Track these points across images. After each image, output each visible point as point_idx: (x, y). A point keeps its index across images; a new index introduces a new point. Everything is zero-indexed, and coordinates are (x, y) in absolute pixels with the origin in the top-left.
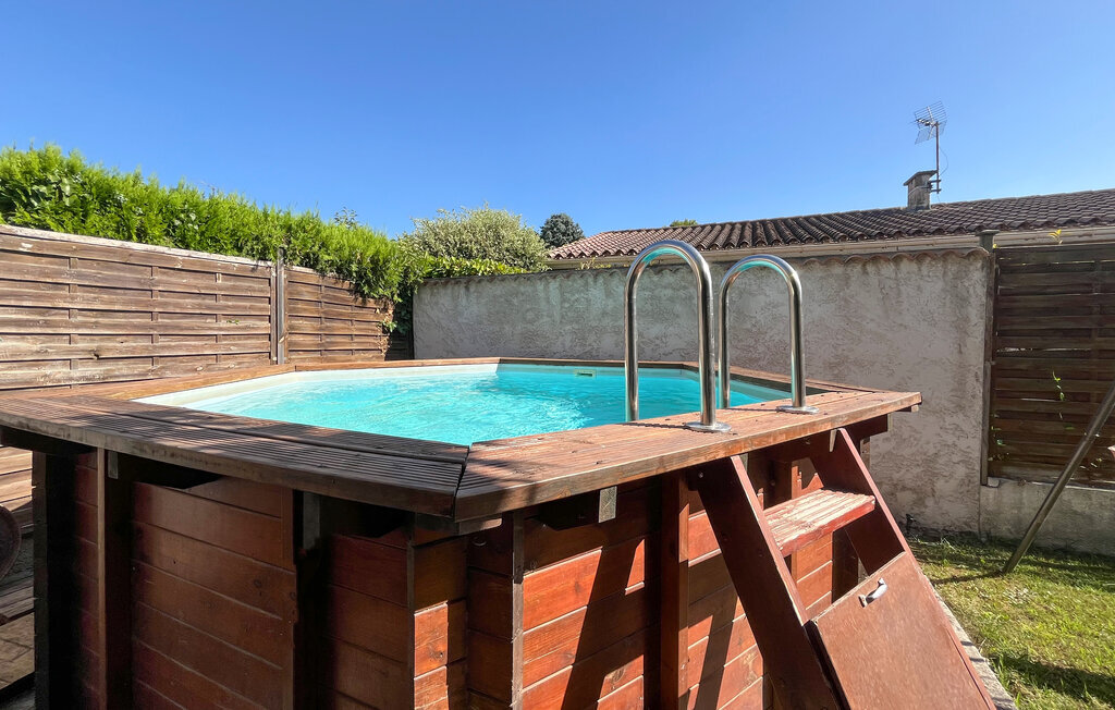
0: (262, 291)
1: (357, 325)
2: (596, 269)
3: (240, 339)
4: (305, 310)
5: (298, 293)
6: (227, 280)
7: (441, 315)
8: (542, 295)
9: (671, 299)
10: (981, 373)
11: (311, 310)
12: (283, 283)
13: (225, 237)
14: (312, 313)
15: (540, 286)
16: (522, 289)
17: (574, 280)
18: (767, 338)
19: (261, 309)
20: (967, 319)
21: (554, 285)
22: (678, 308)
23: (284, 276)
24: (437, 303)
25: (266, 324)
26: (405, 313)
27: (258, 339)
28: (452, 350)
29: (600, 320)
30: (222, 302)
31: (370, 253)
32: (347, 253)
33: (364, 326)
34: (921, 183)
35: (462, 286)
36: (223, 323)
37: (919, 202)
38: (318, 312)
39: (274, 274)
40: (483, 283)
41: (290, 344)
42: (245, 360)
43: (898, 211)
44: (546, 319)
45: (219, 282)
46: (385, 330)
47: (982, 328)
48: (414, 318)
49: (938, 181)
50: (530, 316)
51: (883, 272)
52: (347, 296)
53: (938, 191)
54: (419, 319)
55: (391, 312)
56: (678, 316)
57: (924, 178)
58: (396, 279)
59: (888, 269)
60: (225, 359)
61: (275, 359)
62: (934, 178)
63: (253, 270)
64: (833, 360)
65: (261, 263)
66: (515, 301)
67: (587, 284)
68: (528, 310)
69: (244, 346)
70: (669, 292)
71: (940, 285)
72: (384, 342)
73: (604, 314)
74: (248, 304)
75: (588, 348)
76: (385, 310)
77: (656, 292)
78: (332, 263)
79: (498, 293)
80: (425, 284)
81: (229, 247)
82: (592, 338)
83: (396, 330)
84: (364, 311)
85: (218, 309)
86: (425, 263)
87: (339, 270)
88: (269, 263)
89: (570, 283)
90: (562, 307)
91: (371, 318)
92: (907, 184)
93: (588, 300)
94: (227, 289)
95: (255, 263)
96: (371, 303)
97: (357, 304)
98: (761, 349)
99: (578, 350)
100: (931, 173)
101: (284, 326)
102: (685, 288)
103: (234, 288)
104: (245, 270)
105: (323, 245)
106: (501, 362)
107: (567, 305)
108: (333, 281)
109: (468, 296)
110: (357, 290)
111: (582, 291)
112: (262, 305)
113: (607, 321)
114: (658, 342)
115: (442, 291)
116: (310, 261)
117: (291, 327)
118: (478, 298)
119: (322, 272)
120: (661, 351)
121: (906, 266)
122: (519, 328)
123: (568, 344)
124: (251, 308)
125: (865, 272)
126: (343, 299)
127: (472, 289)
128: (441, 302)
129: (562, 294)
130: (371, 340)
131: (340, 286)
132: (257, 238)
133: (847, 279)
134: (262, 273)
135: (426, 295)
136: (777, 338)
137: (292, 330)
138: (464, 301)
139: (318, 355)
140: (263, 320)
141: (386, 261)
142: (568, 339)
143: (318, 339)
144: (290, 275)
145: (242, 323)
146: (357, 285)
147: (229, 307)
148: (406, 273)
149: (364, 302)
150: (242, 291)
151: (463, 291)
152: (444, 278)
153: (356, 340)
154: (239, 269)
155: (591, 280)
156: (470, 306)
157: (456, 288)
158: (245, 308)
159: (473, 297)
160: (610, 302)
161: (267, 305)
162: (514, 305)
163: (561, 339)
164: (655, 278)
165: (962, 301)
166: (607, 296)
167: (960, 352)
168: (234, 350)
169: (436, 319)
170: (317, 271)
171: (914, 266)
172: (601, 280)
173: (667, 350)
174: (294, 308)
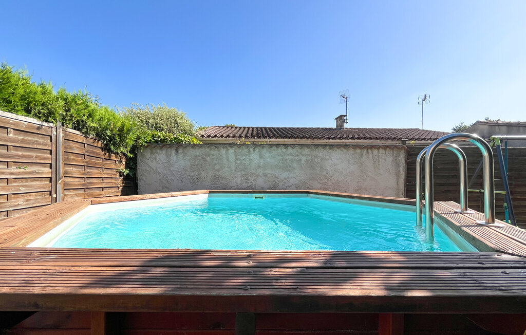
0: (45, 145)
1: (105, 171)
2: (255, 144)
3: (27, 182)
4: (75, 160)
5: (71, 148)
6: (17, 135)
7: (158, 166)
8: (224, 156)
9: (292, 161)
10: (403, 192)
11: (78, 161)
12: (61, 140)
13: (15, 99)
14: (79, 162)
15: (223, 151)
16: (212, 152)
17: (243, 149)
18: (332, 179)
19: (44, 158)
20: (399, 172)
21: (231, 151)
22: (295, 165)
23: (62, 135)
24: (155, 158)
25: (48, 170)
26: (132, 164)
27: (41, 181)
28: (165, 187)
29: (256, 170)
30: (13, 152)
31: (119, 124)
32: (105, 122)
33: (109, 172)
34: (341, 119)
35: (174, 148)
36: (13, 169)
37: (341, 126)
38: (83, 162)
39: (55, 133)
40: (188, 148)
41: (65, 184)
42: (31, 198)
43: (332, 129)
44: (226, 169)
45: (11, 135)
46: (121, 174)
47: (404, 175)
48: (138, 167)
49: (347, 119)
50: (217, 167)
51: (374, 152)
52: (99, 151)
53: (347, 123)
54: (141, 168)
55: (124, 163)
56: (294, 169)
57: (343, 117)
58: (131, 143)
59: (375, 152)
60: (14, 198)
61: (55, 196)
62: (345, 118)
63: (38, 128)
64: (357, 188)
65: (45, 124)
66: (208, 159)
67: (249, 151)
68: (216, 164)
69: (31, 186)
70: (291, 157)
71: (392, 158)
72: (120, 182)
73: (259, 167)
74: (34, 154)
75: (250, 184)
76: (121, 162)
77: (285, 157)
78: (95, 129)
79: (198, 154)
80: (147, 147)
81: (20, 108)
82: (252, 179)
83: (128, 174)
84: (109, 162)
85: (9, 157)
86: (148, 134)
87: (97, 134)
88: (51, 125)
89: (240, 150)
90: (236, 163)
91: (113, 166)
92: (336, 119)
93: (250, 160)
94: (17, 141)
95: (40, 123)
96: (113, 157)
97: (106, 157)
98: (330, 183)
99: (245, 185)
100: (345, 116)
101: (61, 171)
102: (298, 155)
103: (22, 141)
104: (32, 128)
105: (90, 115)
106: (210, 192)
107: (238, 162)
108: (92, 141)
109: (177, 155)
110: (106, 148)
111: (247, 155)
112: (45, 155)
113: (260, 171)
114: (285, 181)
115: (159, 151)
116: (79, 126)
117: (66, 172)
118: (184, 156)
119: (86, 134)
120: (287, 185)
121: (381, 151)
122: (211, 174)
123: (239, 182)
124: (37, 157)
125: (368, 153)
126: (98, 154)
127: (180, 151)
128: (158, 157)
129: (236, 156)
130: (113, 181)
131: (96, 145)
132: (43, 105)
133: (361, 155)
134: (45, 130)
135: (148, 154)
136: (336, 179)
137: (67, 175)
138: (175, 157)
139: (82, 192)
140: (45, 167)
141: (129, 130)
142: (239, 179)
143: (82, 181)
144: (65, 135)
145: (29, 169)
146: (106, 145)
147: (19, 156)
148: (138, 138)
149: (110, 156)
150: (30, 144)
151: (174, 152)
152: (159, 144)
153: (105, 181)
154: (27, 126)
155: (252, 150)
156: (180, 161)
157: (169, 150)
158: (32, 157)
159: (181, 156)
160: (262, 161)
161: (48, 155)
162: (207, 161)
163: (235, 179)
164: (284, 150)
165: (398, 165)
166: (260, 158)
167: (398, 184)
168: (23, 190)
169: (155, 169)
170: (83, 133)
171: (384, 151)
172: (257, 150)
173: (291, 184)
174: (68, 159)
